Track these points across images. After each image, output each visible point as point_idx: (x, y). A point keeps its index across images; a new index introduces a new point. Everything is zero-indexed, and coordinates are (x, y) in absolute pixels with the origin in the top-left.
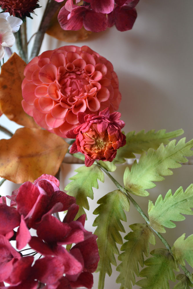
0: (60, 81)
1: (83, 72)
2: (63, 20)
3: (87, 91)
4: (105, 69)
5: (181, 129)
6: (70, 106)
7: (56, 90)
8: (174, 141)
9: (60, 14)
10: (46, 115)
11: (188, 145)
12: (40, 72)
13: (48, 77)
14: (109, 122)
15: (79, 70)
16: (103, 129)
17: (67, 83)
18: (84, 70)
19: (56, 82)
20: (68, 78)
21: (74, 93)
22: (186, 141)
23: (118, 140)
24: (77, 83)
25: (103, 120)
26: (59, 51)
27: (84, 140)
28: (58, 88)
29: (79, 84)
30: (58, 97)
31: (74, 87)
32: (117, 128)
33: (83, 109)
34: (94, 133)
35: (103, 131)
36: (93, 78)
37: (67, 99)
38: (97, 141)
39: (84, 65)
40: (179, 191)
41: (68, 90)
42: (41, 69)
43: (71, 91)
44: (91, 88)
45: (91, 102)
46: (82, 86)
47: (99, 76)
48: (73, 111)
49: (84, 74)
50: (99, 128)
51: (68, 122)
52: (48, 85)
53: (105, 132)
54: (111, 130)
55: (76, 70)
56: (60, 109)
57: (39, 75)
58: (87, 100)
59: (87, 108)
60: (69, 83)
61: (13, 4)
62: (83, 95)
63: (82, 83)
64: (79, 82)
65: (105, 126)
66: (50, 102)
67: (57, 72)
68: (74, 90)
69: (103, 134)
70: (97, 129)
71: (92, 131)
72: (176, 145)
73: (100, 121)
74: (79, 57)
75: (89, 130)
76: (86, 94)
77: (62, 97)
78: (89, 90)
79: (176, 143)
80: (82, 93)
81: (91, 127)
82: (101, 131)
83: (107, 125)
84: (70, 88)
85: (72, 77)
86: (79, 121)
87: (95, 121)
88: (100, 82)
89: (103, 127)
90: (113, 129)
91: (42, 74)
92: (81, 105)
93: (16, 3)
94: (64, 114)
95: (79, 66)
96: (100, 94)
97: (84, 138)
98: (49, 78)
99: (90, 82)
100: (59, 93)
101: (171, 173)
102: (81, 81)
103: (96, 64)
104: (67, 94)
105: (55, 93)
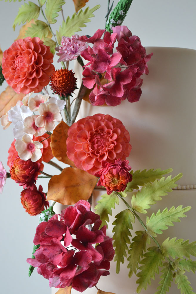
0: (90, 141)
1: (105, 134)
2: (92, 99)
3: (107, 146)
4: (119, 131)
5: (171, 168)
6: (97, 156)
7: (88, 146)
8: (164, 178)
9: (91, 95)
10: (82, 162)
11: (172, 180)
12: (78, 135)
13: (82, 138)
14: (120, 167)
15: (102, 133)
16: (116, 172)
17: (95, 142)
18: (105, 132)
19: (88, 141)
20: (95, 138)
21: (99, 147)
22: (172, 178)
23: (126, 179)
24: (101, 141)
25: (117, 166)
26: (90, 120)
27: (105, 179)
28: (89, 145)
29: (102, 142)
30: (89, 150)
31: (99, 143)
32: (125, 171)
33: (105, 159)
34: (111, 175)
35: (116, 174)
36: (111, 137)
37: (95, 152)
38: (113, 179)
39: (106, 129)
40: (165, 211)
41: (96, 146)
42: (78, 133)
43: (97, 147)
44: (110, 144)
45: (110, 153)
46: (104, 143)
47: (115, 136)
48: (98, 160)
49: (106, 135)
50: (114, 171)
51: (96, 166)
52: (83, 143)
53: (118, 174)
54: (122, 173)
55: (100, 133)
56: (90, 158)
57: (77, 137)
58: (107, 153)
59: (107, 157)
60: (96, 141)
61: (60, 90)
62: (105, 149)
63: (104, 141)
64: (102, 141)
65: (118, 170)
66: (84, 154)
67: (88, 135)
68: (99, 146)
69: (117, 176)
70: (113, 172)
71: (110, 174)
72: (165, 180)
73: (115, 167)
74: (103, 124)
75: (108, 173)
76: (107, 148)
77: (91, 151)
78: (109, 146)
79: (165, 179)
80: (104, 148)
81: (109, 171)
82: (115, 174)
83: (119, 169)
84: (97, 145)
85: (98, 137)
86: (102, 166)
87: (112, 167)
88: (116, 140)
89: (117, 171)
90: (123, 172)
91: (79, 137)
92: (104, 155)
93: (62, 90)
94: (93, 161)
95: (102, 130)
96: (116, 148)
97: (105, 178)
98: (84, 139)
99: (109, 140)
100: (90, 148)
101: (161, 199)
102: (103, 140)
103: (113, 128)
104: (95, 148)
105: (87, 148)
